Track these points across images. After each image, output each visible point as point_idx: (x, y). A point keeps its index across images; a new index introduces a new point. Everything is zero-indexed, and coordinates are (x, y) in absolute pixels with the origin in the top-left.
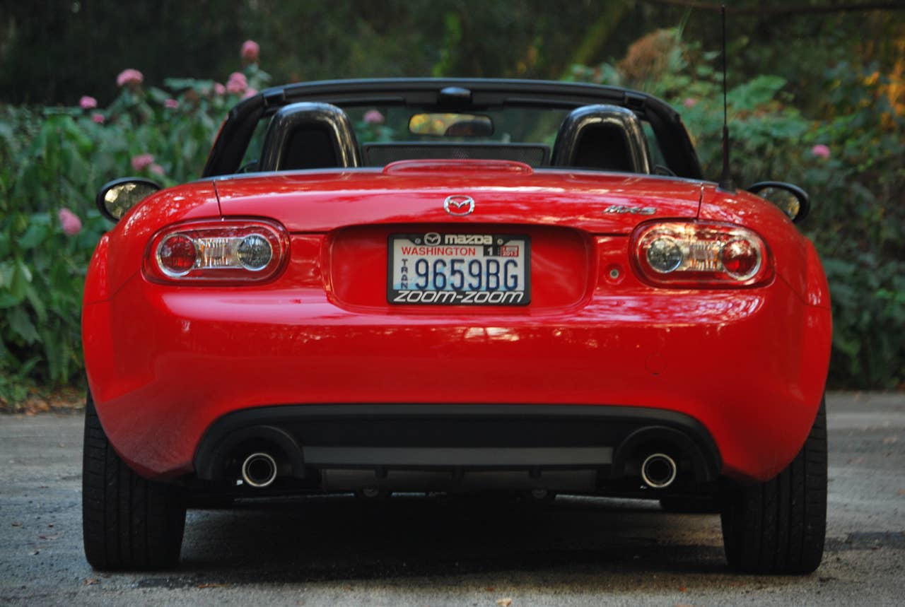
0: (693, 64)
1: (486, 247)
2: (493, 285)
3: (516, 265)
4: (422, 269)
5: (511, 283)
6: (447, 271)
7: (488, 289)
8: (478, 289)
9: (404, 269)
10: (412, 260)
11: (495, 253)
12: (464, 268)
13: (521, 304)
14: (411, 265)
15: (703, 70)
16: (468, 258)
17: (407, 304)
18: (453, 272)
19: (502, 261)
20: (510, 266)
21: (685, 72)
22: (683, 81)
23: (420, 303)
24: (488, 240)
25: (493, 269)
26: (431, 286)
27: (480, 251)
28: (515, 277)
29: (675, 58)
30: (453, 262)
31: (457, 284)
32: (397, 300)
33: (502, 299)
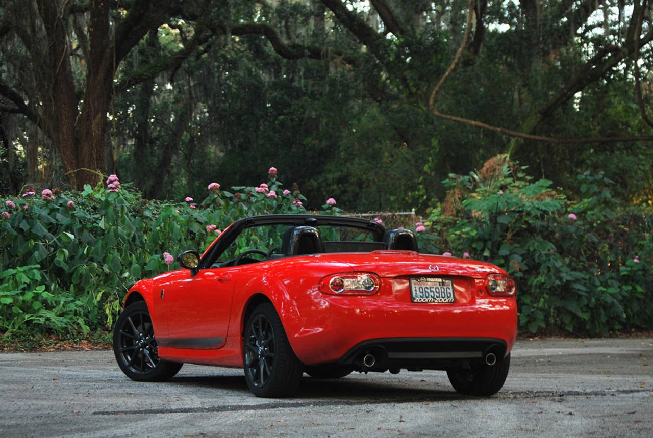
0: (516, 171)
1: (439, 282)
3: (449, 289)
4: (421, 291)
5: (449, 295)
6: (429, 291)
7: (442, 297)
8: (439, 297)
9: (416, 290)
10: (418, 287)
11: (443, 285)
12: (434, 290)
13: (453, 303)
14: (418, 289)
15: (520, 175)
16: (435, 286)
17: (418, 302)
18: (431, 291)
19: (445, 287)
21: (510, 176)
22: (509, 180)
23: (422, 302)
24: (440, 280)
25: (443, 290)
26: (425, 296)
27: (438, 284)
28: (450, 293)
29: (505, 169)
30: (430, 288)
31: (433, 295)
32: (415, 301)
33: (447, 301)
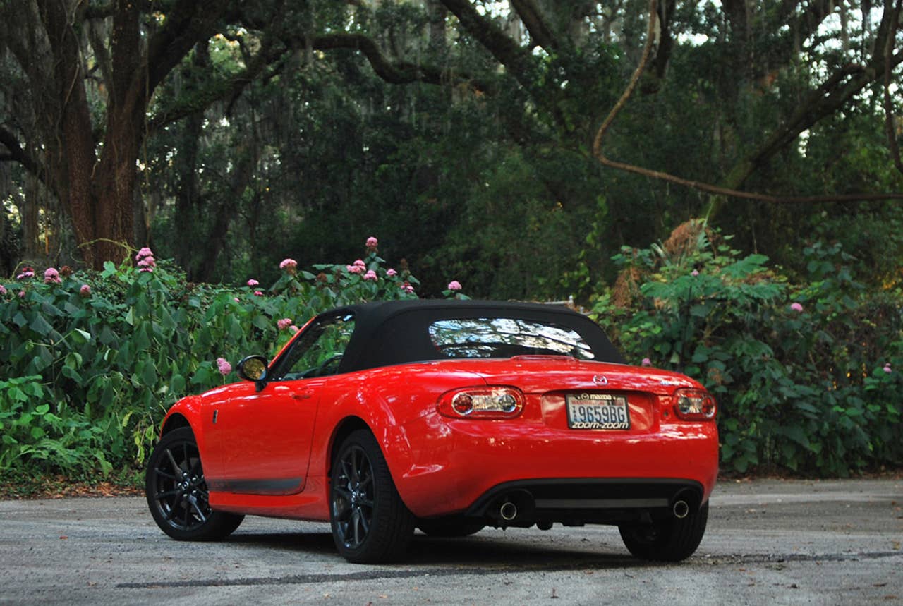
1: (608, 400)
2: (614, 419)
3: (622, 409)
4: (582, 412)
5: (621, 418)
6: (593, 412)
7: (612, 421)
8: (607, 421)
9: (574, 412)
10: (577, 407)
11: (613, 404)
12: (600, 410)
13: (628, 429)
14: (577, 410)
15: (722, 248)
16: (602, 406)
17: (578, 429)
18: (596, 413)
19: (616, 407)
20: (620, 410)
21: (708, 249)
22: (707, 255)
23: (583, 429)
24: (609, 397)
25: (613, 412)
26: (587, 420)
27: (606, 402)
28: (623, 416)
30: (595, 408)
31: (598, 419)
32: (574, 427)
33: (619, 426)
